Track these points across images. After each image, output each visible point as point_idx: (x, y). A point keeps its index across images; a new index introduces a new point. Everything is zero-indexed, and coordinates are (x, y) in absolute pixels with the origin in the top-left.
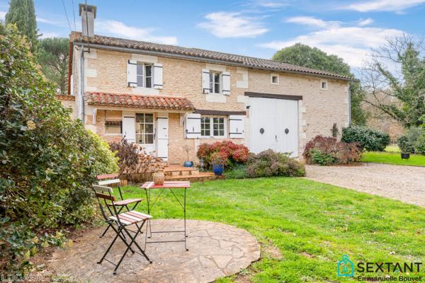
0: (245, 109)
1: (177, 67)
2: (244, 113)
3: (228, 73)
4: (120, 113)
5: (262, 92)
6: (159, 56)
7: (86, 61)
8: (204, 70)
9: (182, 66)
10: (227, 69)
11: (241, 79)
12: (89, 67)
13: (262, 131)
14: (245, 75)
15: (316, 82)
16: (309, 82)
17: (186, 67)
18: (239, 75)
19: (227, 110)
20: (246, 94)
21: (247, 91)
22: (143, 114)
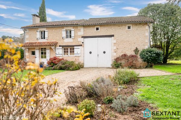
0: (82, 44)
1: (53, 30)
2: (81, 45)
3: (74, 30)
4: (34, 49)
5: (91, 35)
6: (46, 28)
7: (26, 33)
8: (63, 30)
9: (55, 30)
10: (73, 28)
11: (80, 31)
12: (27, 35)
13: (91, 53)
14: (82, 29)
15: (124, 26)
16: (119, 28)
17: (56, 30)
18: (79, 30)
19: (73, 45)
20: (82, 37)
21: (83, 36)
22: (43, 48)
